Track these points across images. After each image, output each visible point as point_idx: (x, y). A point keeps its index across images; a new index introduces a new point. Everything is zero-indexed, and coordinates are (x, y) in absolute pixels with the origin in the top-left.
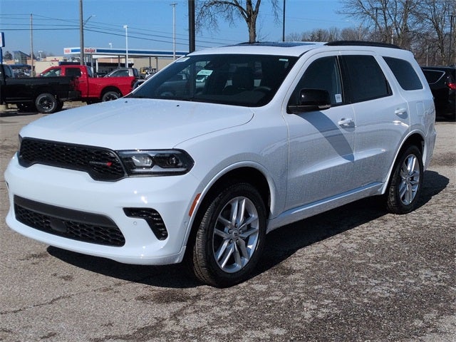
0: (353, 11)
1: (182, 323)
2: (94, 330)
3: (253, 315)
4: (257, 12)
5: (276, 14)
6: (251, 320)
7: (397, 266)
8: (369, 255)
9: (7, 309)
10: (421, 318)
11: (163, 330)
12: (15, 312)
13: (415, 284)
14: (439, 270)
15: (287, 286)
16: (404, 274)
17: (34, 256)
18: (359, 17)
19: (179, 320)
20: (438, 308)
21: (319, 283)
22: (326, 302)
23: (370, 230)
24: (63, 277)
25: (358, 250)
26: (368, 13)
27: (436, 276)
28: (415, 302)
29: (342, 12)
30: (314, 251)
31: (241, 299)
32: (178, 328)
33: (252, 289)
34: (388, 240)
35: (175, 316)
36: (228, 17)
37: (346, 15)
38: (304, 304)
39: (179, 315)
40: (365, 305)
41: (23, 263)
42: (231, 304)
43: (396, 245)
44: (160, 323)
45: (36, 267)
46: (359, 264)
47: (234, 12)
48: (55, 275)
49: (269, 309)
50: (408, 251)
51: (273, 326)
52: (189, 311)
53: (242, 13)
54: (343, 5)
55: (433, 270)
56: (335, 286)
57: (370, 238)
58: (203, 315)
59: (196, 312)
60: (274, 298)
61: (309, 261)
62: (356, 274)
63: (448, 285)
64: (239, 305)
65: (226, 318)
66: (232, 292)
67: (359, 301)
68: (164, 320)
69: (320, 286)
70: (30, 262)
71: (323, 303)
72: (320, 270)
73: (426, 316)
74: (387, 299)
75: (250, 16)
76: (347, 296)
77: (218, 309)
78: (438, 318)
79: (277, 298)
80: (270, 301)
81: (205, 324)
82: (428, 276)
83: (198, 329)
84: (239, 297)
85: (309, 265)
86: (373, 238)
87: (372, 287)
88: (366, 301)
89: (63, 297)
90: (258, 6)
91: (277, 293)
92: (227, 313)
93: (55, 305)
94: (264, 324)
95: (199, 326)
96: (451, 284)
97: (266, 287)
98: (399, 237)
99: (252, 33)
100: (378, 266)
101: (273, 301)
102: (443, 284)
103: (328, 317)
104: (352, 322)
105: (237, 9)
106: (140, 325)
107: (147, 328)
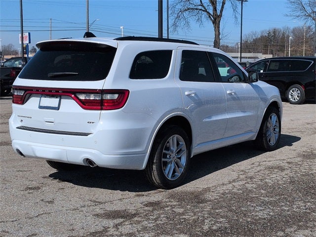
0: (298, 14)
1: (120, 230)
2: (62, 233)
3: (169, 226)
4: (221, 16)
5: (236, 17)
6: (166, 229)
7: (279, 199)
8: (263, 191)
9: (8, 220)
10: (283, 231)
11: (106, 234)
12: (12, 221)
13: (288, 211)
14: (309, 202)
15: (198, 210)
16: (283, 204)
17: (30, 189)
18: (303, 18)
19: (118, 229)
20: (298, 226)
21: (221, 208)
22: (221, 220)
23: (269, 176)
24: (48, 202)
25: (255, 188)
26: (310, 16)
27: (305, 206)
28: (283, 221)
29: (289, 15)
30: (224, 189)
31: (164, 217)
32: (117, 233)
33: (173, 211)
34: (280, 182)
35: (116, 226)
36: (198, 20)
37: (293, 17)
38: (206, 221)
39: (119, 226)
40: (248, 222)
41: (22, 192)
42: (156, 220)
43: (284, 185)
44: (106, 229)
45: (31, 195)
46: (254, 197)
47: (203, 16)
48: (42, 200)
49: (181, 223)
50: (292, 190)
51: (180, 233)
52: (127, 223)
53: (210, 17)
54: (289, 10)
55: (305, 202)
56: (231, 211)
57: (267, 181)
58: (135, 226)
59: (131, 224)
60: (186, 217)
61: (219, 195)
62: (249, 203)
63: (312, 211)
64: (161, 220)
65: (150, 228)
66: (158, 213)
67: (244, 220)
68: (108, 228)
69: (220, 210)
70: (27, 192)
71: (219, 220)
72: (224, 201)
73: (288, 230)
74: (264, 219)
75: (215, 19)
76: (237, 216)
77: (146, 223)
78: (295, 231)
79: (189, 217)
80: (183, 219)
81: (136, 231)
82: (299, 206)
83: (130, 233)
84: (162, 216)
85: (218, 197)
86: (270, 181)
87: (257, 211)
88: (249, 220)
89: (45, 214)
90: (221, 11)
91: (190, 214)
92: (151, 225)
93: (39, 218)
94: (175, 232)
95: (131, 232)
96: (314, 212)
97: (183, 210)
98: (289, 180)
99: (217, 32)
100: (266, 199)
101: (185, 219)
102: (308, 211)
103: (220, 228)
104: (235, 232)
105: (205, 13)
106: (93, 230)
107: (96, 232)
